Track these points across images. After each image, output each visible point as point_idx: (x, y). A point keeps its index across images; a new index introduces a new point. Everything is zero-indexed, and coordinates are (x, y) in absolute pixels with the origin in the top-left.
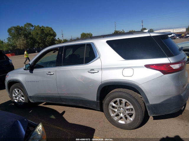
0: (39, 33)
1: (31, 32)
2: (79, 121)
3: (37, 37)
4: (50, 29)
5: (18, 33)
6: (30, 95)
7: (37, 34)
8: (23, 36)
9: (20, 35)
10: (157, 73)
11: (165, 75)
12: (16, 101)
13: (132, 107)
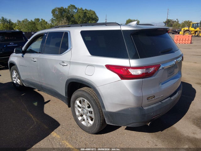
0: (82, 16)
1: (74, 15)
2: (54, 113)
3: (79, 21)
4: (93, 13)
5: (62, 15)
6: (23, 79)
7: (80, 17)
8: (65, 19)
9: (63, 17)
10: (115, 77)
11: (122, 80)
12: (15, 82)
13: (92, 110)
